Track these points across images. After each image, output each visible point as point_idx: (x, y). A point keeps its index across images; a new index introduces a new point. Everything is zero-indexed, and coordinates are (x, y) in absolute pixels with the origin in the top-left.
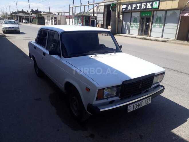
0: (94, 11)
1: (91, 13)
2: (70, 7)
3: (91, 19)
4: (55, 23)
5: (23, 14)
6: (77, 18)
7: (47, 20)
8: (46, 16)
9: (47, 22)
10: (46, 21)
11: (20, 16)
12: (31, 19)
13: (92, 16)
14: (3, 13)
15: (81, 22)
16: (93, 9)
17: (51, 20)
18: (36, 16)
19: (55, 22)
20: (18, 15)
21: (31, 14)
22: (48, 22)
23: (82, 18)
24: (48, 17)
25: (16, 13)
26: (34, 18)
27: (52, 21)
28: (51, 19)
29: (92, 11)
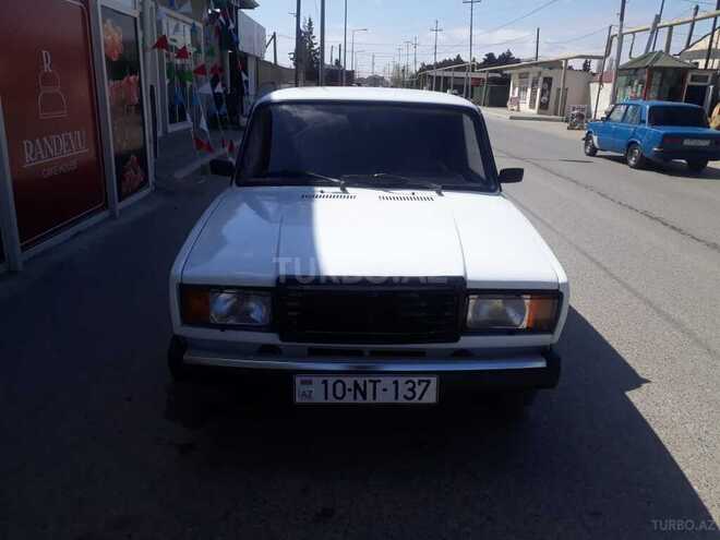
0: (714, 46)
1: (699, 54)
2: (612, 34)
3: (689, 82)
4: (545, 98)
5: (450, 70)
6: (624, 78)
7: (517, 89)
8: (517, 76)
9: (516, 95)
10: (514, 92)
11: (438, 78)
12: (467, 87)
13: (697, 68)
14: (397, 67)
15: (639, 94)
16: (708, 39)
17: (529, 90)
18: (484, 76)
19: (542, 95)
20: (434, 74)
21: (473, 71)
22: (519, 97)
23: (646, 77)
24: (521, 76)
25: (430, 67)
26: (477, 82)
27: (534, 93)
28: (533, 86)
29: (704, 45)
